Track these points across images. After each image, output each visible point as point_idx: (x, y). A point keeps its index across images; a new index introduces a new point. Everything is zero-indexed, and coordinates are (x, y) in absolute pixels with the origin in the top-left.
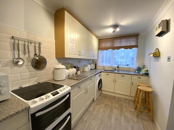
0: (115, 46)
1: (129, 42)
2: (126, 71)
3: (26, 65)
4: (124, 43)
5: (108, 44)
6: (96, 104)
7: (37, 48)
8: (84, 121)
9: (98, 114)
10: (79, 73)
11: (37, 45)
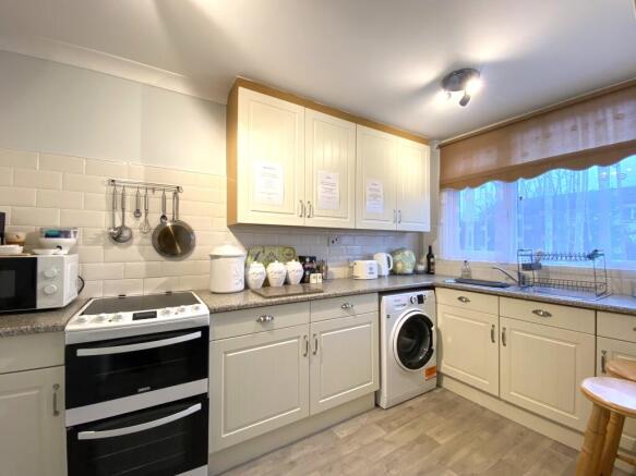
0: (518, 159)
1: (591, 129)
2: (586, 289)
3: (140, 245)
4: (566, 139)
5: (483, 160)
6: (379, 424)
7: (169, 202)
8: (287, 461)
9: (357, 459)
10: (315, 279)
11: (169, 195)
